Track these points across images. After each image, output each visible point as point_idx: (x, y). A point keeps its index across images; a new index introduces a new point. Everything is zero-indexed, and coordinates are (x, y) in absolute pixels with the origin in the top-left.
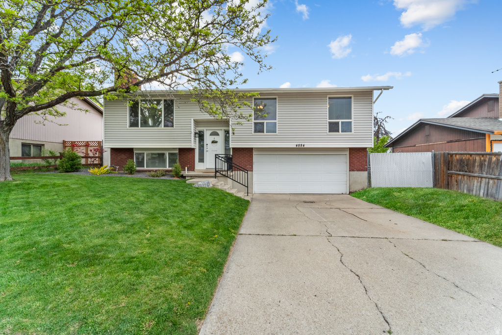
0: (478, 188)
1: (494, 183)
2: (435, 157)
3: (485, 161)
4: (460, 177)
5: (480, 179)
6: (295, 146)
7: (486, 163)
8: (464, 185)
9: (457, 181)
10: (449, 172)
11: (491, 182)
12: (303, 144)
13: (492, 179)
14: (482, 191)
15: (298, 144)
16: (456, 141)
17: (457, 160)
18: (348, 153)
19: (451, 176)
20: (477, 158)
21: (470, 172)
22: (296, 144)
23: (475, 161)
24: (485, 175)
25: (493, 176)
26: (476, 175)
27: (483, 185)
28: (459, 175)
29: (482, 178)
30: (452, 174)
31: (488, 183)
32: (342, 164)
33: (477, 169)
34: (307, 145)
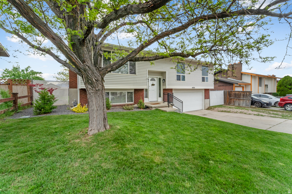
0: (243, 103)
1: (248, 101)
2: (224, 92)
3: (245, 94)
4: (235, 100)
5: (243, 100)
6: (192, 88)
7: (245, 95)
8: (237, 103)
9: (233, 101)
10: (230, 98)
11: (247, 101)
12: (194, 87)
13: (248, 100)
14: (244, 104)
16: (222, 86)
17: (234, 94)
18: (204, 91)
19: (231, 99)
20: (242, 93)
21: (239, 98)
23: (241, 94)
24: (245, 99)
25: (248, 99)
26: (242, 99)
27: (244, 102)
28: (235, 99)
29: (244, 100)
30: (232, 99)
31: (246, 101)
32: (201, 96)
33: (242, 96)
34: (196, 88)
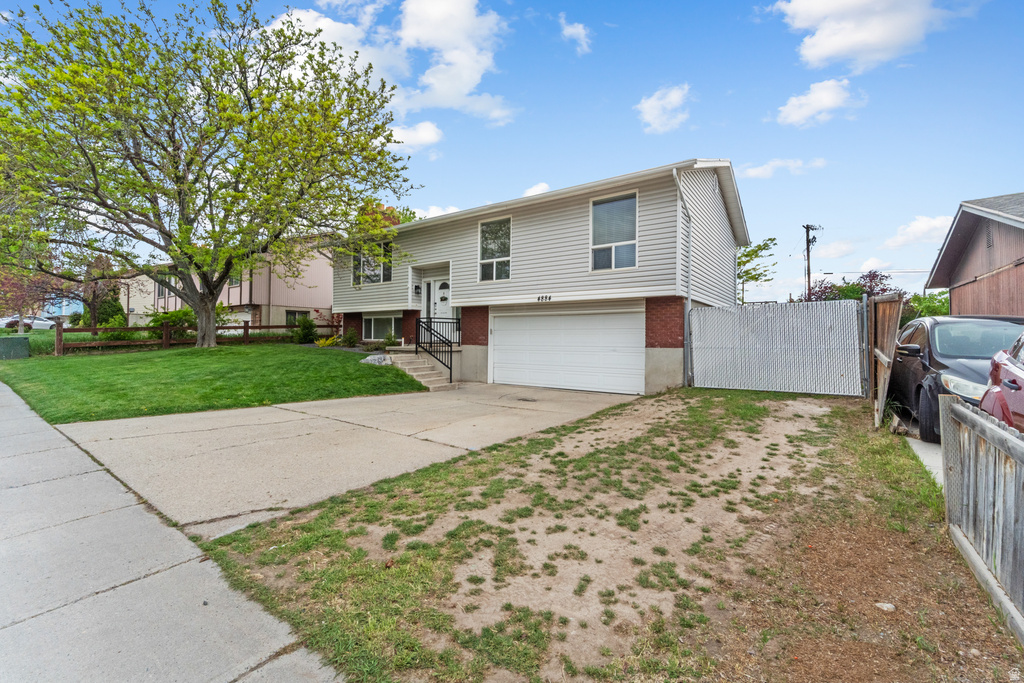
6: (536, 301)
10: (875, 350)
12: (548, 295)
15: (541, 295)
18: (643, 309)
22: (538, 295)
34: (557, 297)
